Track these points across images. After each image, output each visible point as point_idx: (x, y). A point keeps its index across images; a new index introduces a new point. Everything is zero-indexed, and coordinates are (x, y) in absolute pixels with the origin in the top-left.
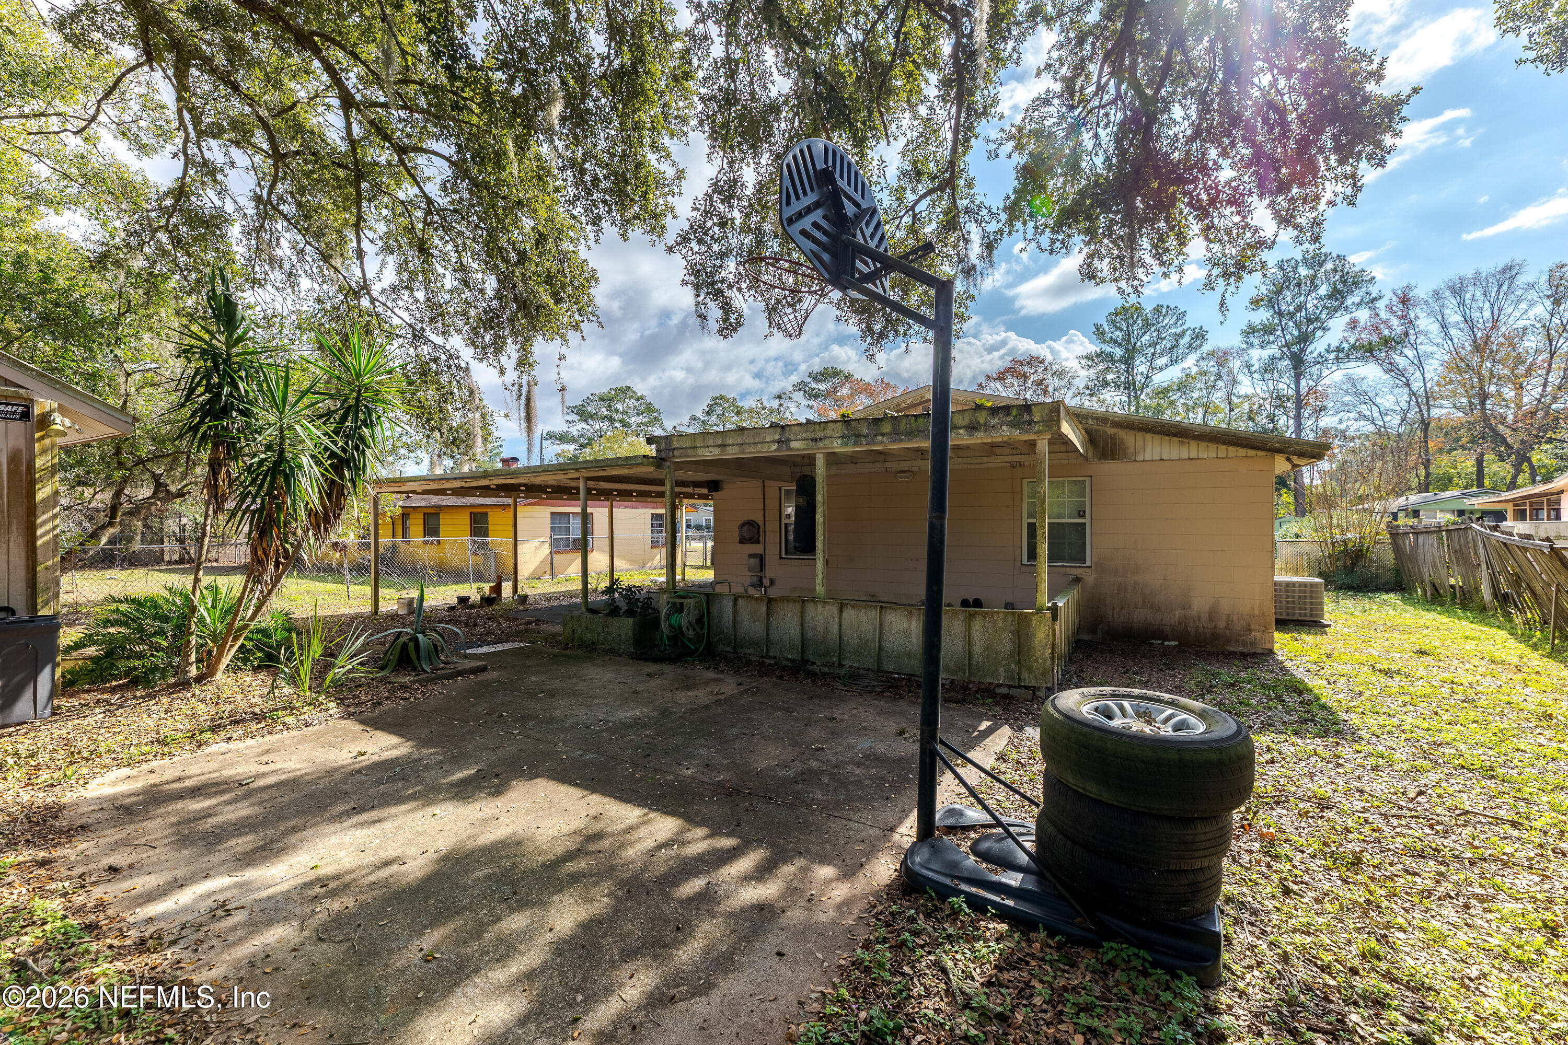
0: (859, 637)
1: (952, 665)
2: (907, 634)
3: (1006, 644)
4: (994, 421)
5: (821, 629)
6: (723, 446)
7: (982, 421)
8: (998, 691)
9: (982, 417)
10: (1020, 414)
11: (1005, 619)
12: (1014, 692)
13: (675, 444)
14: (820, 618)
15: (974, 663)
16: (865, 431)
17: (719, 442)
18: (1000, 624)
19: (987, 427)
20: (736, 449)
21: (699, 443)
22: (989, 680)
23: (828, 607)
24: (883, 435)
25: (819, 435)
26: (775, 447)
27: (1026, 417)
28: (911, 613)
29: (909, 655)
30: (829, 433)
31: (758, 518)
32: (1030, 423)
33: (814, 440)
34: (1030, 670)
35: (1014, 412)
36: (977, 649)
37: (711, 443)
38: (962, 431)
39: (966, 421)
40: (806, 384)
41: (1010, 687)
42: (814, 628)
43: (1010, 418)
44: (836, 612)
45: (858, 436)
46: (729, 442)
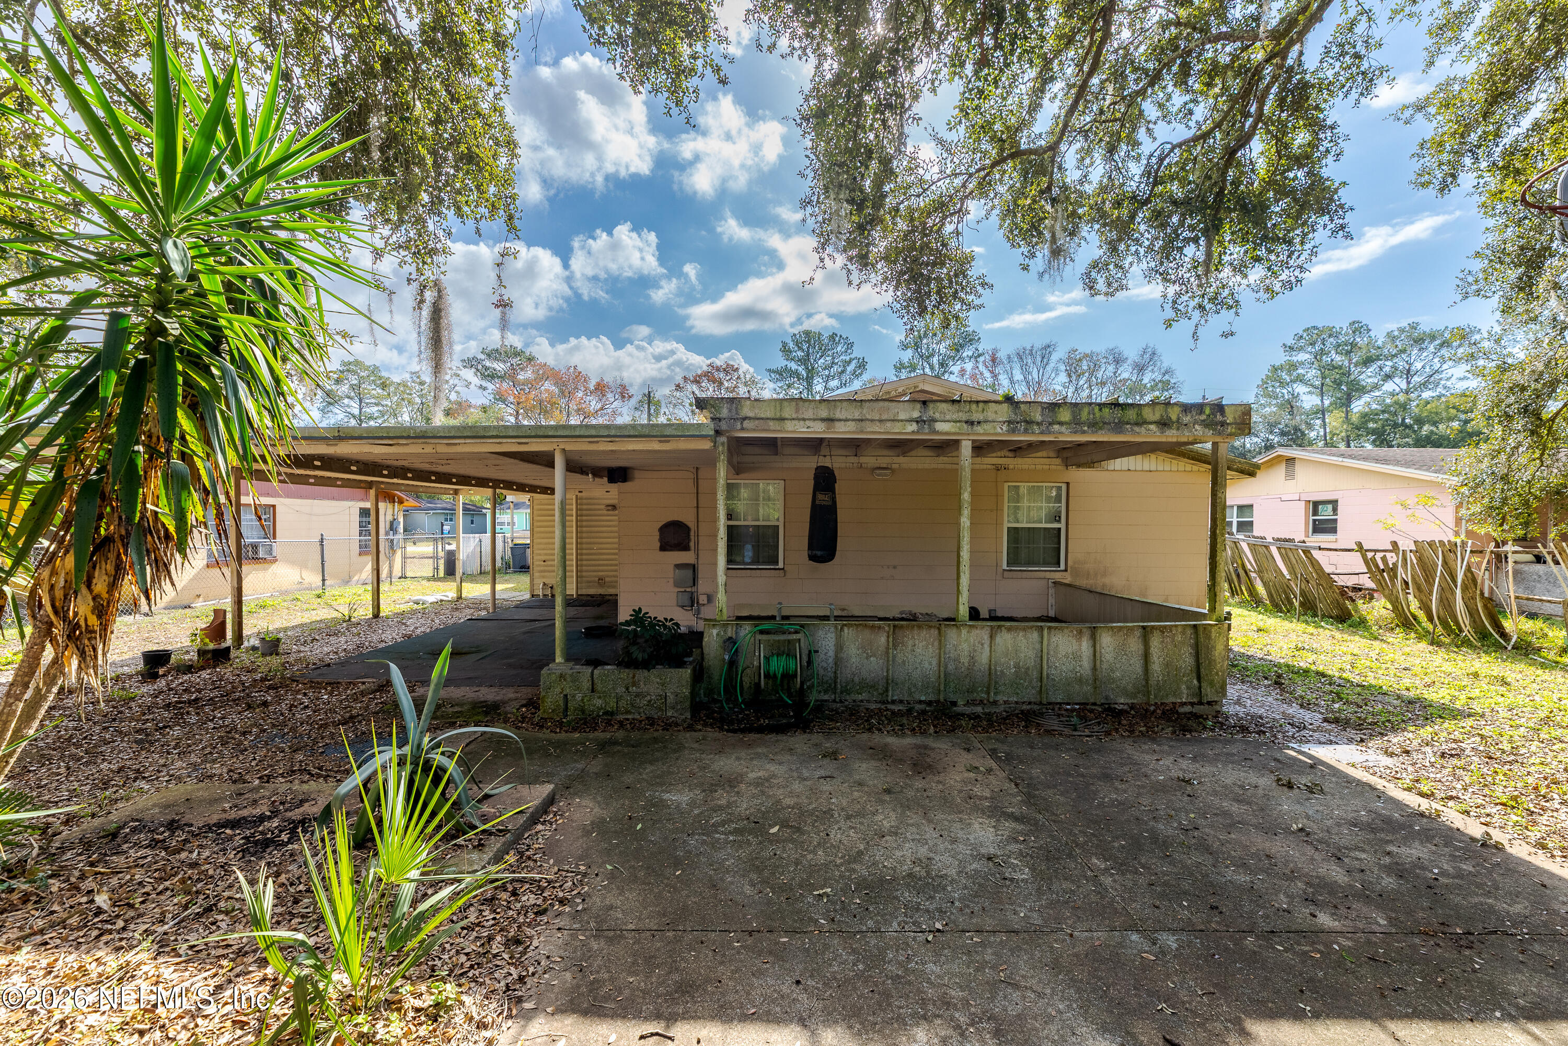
0: (1017, 666)
1: (1130, 687)
2: (1077, 657)
3: (1186, 660)
4: (1186, 419)
5: (965, 660)
6: (830, 420)
7: (1174, 418)
8: (1181, 710)
9: (1174, 414)
10: (1213, 413)
11: (1183, 633)
12: (1198, 709)
13: (746, 411)
14: (965, 646)
15: (1152, 682)
16: (1039, 418)
17: (824, 414)
18: (1179, 638)
19: (1180, 424)
20: (851, 426)
21: (788, 412)
22: (1171, 699)
23: (975, 632)
24: (1061, 423)
25: (976, 416)
26: (913, 427)
27: (1219, 418)
28: (1080, 632)
29: (1080, 681)
30: (990, 415)
31: (688, 518)
32: (1223, 424)
33: (971, 423)
34: (1212, 684)
35: (1207, 411)
36: (1156, 666)
37: (809, 414)
38: (1152, 427)
39: (1157, 417)
40: (479, 361)
41: (1192, 704)
42: (957, 660)
43: (1203, 417)
44: (986, 637)
45: (1029, 422)
46: (838, 415)
